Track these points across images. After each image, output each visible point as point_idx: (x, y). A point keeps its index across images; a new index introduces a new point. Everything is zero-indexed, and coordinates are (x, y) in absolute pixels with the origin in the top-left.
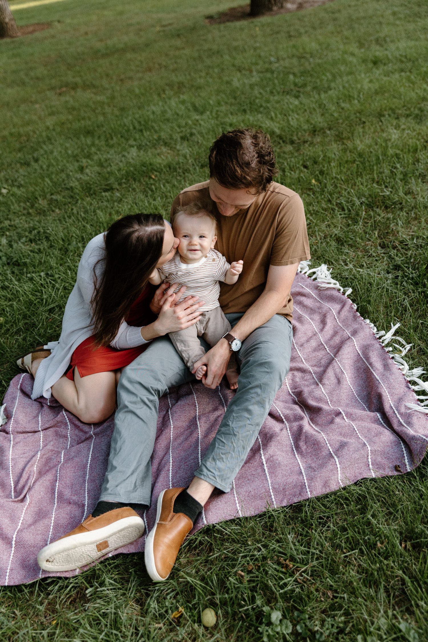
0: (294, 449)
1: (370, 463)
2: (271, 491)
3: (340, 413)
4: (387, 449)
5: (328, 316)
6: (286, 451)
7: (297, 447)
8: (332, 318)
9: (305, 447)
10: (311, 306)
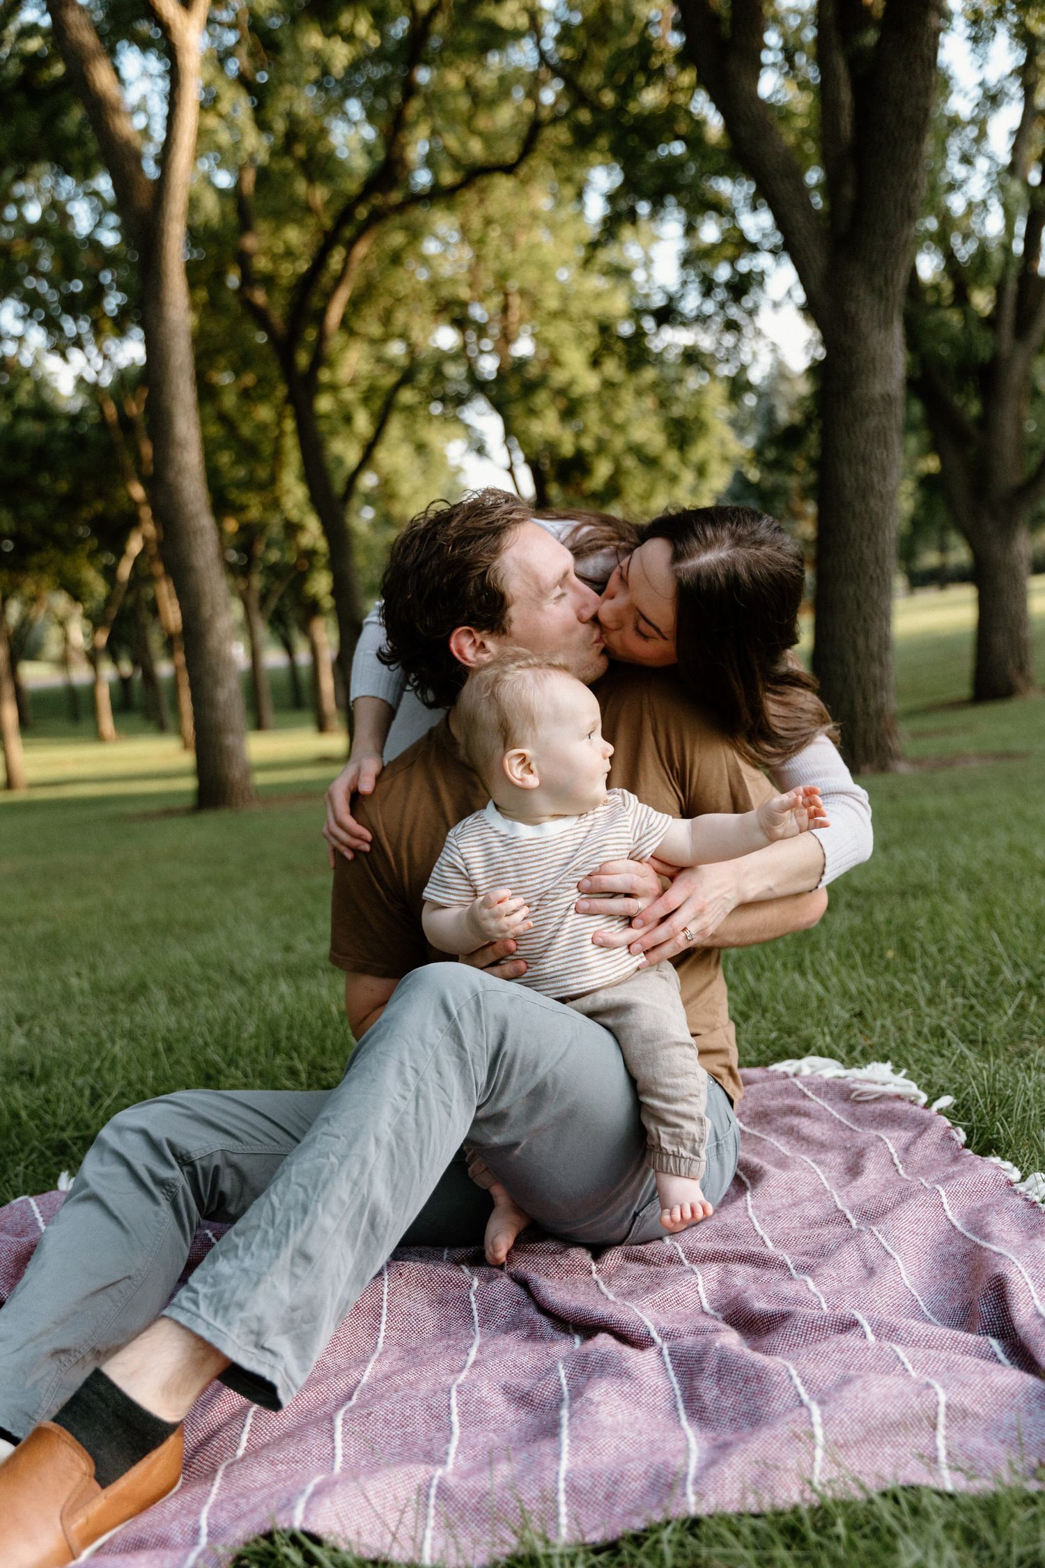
0: (681, 1406)
1: (942, 1454)
2: (562, 1497)
3: (855, 1324)
4: (1008, 1418)
5: (871, 1154)
6: (653, 1409)
7: (692, 1400)
8: (883, 1161)
9: (716, 1392)
10: (823, 1138)
